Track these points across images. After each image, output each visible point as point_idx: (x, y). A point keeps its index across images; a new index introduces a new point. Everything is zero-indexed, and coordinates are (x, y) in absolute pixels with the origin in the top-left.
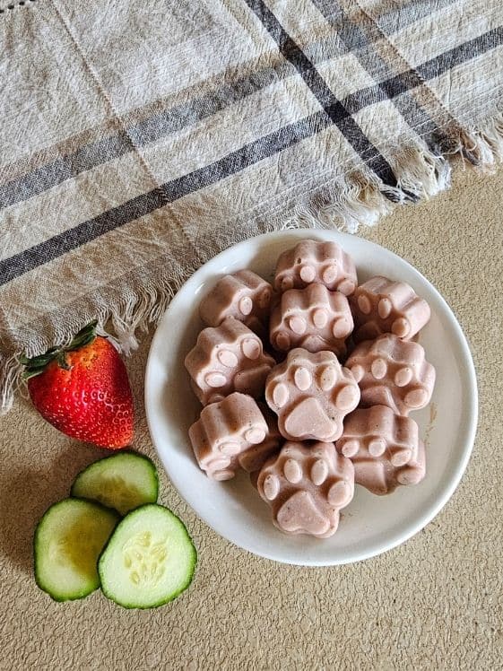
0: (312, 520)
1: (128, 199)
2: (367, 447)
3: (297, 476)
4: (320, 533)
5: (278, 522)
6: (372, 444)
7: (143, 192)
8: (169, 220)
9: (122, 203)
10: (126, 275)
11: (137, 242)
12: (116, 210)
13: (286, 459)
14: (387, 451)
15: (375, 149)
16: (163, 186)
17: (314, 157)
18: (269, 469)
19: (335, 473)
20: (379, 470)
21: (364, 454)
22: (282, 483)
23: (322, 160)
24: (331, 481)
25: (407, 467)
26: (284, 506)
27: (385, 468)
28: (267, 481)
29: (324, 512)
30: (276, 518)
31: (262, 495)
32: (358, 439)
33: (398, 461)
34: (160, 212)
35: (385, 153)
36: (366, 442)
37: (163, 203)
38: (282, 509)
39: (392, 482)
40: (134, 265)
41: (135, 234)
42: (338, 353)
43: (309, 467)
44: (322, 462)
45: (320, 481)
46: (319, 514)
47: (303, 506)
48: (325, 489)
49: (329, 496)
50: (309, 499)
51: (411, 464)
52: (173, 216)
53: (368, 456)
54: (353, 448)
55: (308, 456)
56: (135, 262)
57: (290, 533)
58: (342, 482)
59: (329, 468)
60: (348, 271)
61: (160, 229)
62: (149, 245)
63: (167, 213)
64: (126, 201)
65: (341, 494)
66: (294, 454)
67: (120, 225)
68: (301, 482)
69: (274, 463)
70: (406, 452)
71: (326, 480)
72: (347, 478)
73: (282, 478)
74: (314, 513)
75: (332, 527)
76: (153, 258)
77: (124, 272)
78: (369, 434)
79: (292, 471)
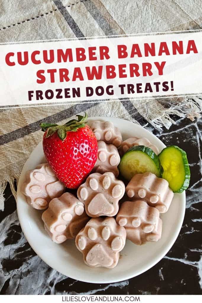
0: (104, 259)
1: (13, 131)
2: (131, 222)
3: (95, 237)
4: (109, 266)
5: (87, 262)
6: (134, 222)
7: (20, 127)
8: (31, 141)
9: (9, 132)
10: (6, 167)
11: (14, 151)
12: (6, 135)
13: (89, 227)
14: (141, 225)
15: (136, 109)
16: (30, 125)
17: (106, 112)
18: (81, 233)
19: (114, 233)
20: (137, 234)
21: (130, 225)
22: (87, 240)
23: (110, 113)
24: (112, 238)
25: (152, 233)
26: (89, 253)
27: (140, 233)
28: (79, 240)
29: (110, 254)
30: (85, 259)
31: (78, 248)
32: (127, 218)
33: (147, 230)
34: (27, 137)
35: (140, 111)
36: (131, 220)
37: (29, 132)
38: (88, 255)
39: (144, 239)
40: (11, 163)
41: (14, 147)
42: (115, 174)
43: (100, 230)
44: (107, 228)
45: (107, 238)
46: (108, 256)
47: (99, 252)
48: (110, 243)
49: (112, 245)
50: (101, 248)
51: (154, 232)
52: (33, 139)
53: (132, 227)
54: (124, 222)
55: (100, 225)
56: (12, 161)
57: (93, 267)
58: (118, 238)
59: (111, 230)
60: (117, 134)
61: (27, 145)
62: (20, 153)
63: (31, 138)
64: (11, 131)
65: (118, 244)
66: (93, 224)
67: (7, 142)
68: (97, 239)
69: (83, 230)
70: (151, 227)
71: (110, 238)
72: (121, 235)
73: (88, 238)
74: (105, 256)
75: (115, 262)
76: (21, 159)
77: (5, 166)
78: (132, 216)
79: (92, 234)
